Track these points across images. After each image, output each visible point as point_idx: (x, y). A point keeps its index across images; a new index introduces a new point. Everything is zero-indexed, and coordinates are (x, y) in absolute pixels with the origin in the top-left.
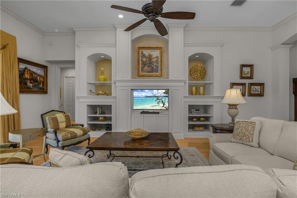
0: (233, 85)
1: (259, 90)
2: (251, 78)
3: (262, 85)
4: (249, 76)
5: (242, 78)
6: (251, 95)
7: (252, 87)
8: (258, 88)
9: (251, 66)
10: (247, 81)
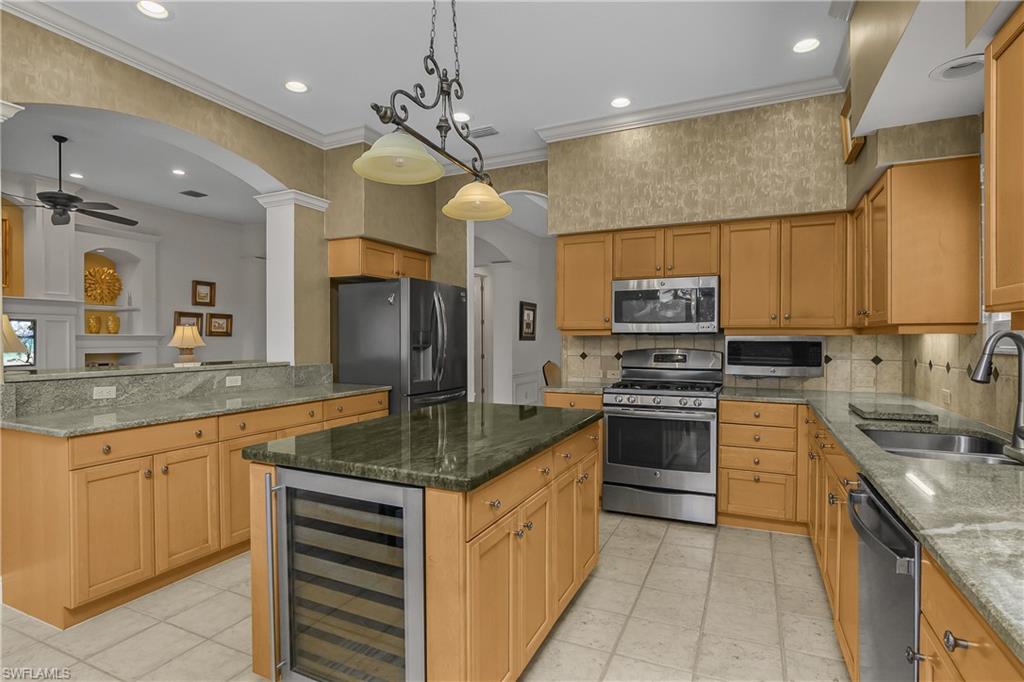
0: (180, 316)
1: (225, 325)
2: (211, 304)
3: (229, 317)
4: (208, 300)
5: (196, 303)
6: (211, 334)
7: (213, 320)
8: (222, 322)
9: (212, 285)
10: (204, 310)
